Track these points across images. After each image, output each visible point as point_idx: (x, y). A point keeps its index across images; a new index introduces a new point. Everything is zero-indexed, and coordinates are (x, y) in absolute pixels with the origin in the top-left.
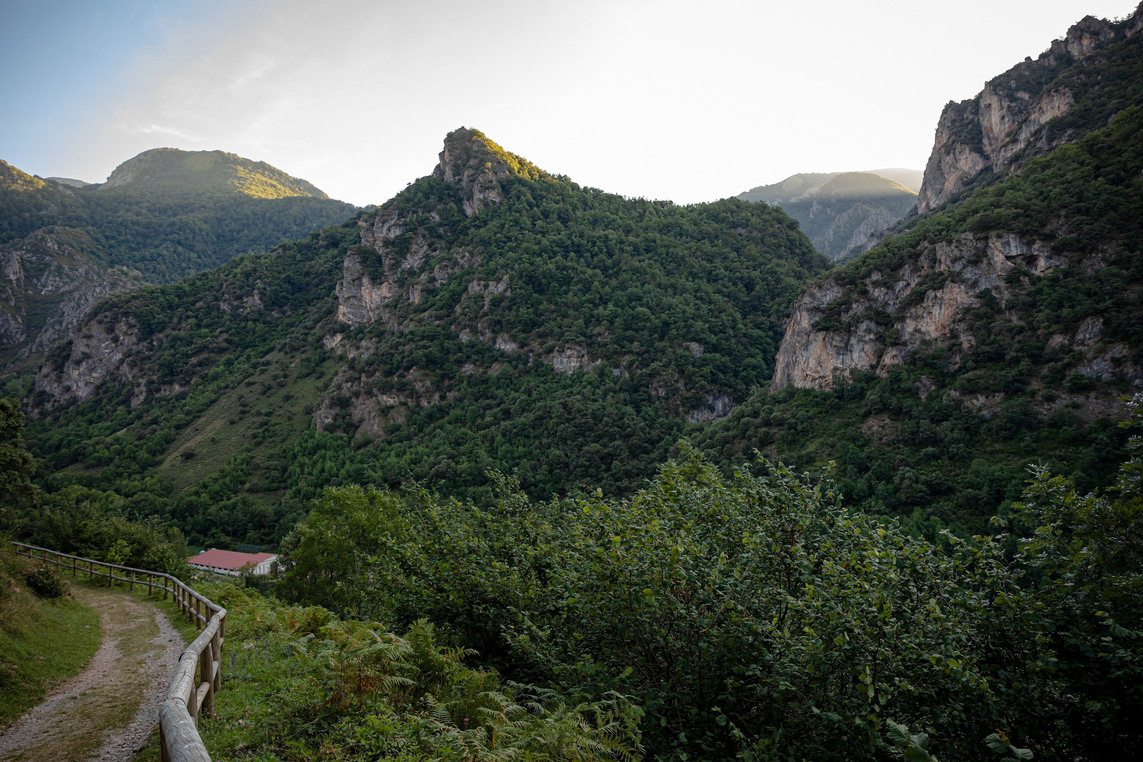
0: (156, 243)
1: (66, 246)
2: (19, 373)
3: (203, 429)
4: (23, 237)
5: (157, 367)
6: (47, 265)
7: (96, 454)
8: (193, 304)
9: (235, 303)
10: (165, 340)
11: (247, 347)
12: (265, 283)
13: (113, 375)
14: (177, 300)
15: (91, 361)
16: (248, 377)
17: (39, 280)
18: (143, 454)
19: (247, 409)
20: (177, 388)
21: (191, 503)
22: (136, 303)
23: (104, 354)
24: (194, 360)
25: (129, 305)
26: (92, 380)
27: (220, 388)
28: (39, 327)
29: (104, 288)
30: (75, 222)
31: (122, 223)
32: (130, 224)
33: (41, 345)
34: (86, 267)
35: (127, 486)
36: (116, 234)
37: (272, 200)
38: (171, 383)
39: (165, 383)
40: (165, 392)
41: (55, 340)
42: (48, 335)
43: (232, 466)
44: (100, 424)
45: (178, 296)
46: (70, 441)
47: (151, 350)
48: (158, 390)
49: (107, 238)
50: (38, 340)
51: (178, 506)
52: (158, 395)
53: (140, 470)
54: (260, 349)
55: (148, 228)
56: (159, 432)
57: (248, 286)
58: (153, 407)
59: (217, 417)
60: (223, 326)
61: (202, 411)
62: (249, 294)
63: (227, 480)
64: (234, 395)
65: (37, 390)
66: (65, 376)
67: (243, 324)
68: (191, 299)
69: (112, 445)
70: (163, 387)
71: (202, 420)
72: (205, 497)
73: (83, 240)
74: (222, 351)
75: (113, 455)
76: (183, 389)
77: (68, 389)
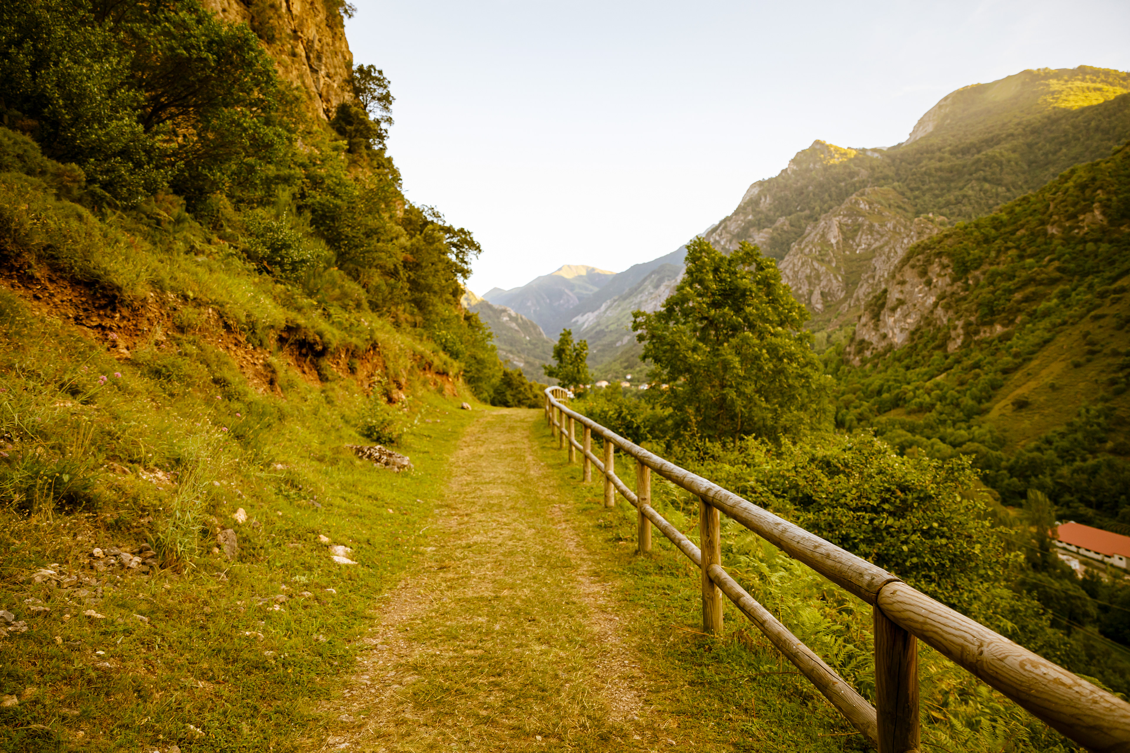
0: (961, 184)
1: (876, 205)
2: (841, 326)
3: (1037, 374)
4: (839, 205)
5: (974, 307)
6: (861, 225)
7: (917, 400)
8: (1013, 233)
9: (1067, 224)
10: (982, 277)
11: (1087, 274)
12: (1109, 193)
13: (928, 320)
14: (993, 232)
15: (905, 307)
16: (1094, 309)
17: (854, 241)
18: (967, 401)
19: (1097, 348)
20: (999, 329)
21: (1032, 461)
22: (948, 241)
23: (917, 298)
24: (1018, 296)
25: (942, 244)
26: (907, 326)
27: (1054, 326)
28: (855, 284)
29: (912, 238)
30: (882, 182)
31: (925, 173)
32: (933, 171)
33: (858, 299)
34: (894, 222)
35: (952, 435)
36: (920, 184)
37: (1100, 105)
38: (991, 323)
39: (984, 324)
40: (985, 334)
41: (869, 293)
42: (863, 289)
43: (1084, 419)
44: (917, 370)
45: (995, 228)
46: (889, 387)
47: (967, 290)
48: (977, 333)
49: (912, 190)
50: (855, 295)
51: (1017, 462)
52: (976, 338)
53: (964, 418)
54: (1107, 274)
55: (951, 172)
56: (983, 377)
57: (1085, 200)
58: (971, 351)
59: (1055, 359)
60: (1053, 252)
61: (1033, 353)
62: (1088, 209)
63: (1079, 436)
64: (1076, 333)
65: (858, 338)
66: (881, 324)
67: (1080, 247)
68: (1009, 229)
69: (932, 390)
70: (983, 329)
71: (1034, 363)
72: (1050, 454)
73: (890, 196)
74: (1053, 282)
75: (934, 401)
76: (1006, 330)
77: (885, 336)
